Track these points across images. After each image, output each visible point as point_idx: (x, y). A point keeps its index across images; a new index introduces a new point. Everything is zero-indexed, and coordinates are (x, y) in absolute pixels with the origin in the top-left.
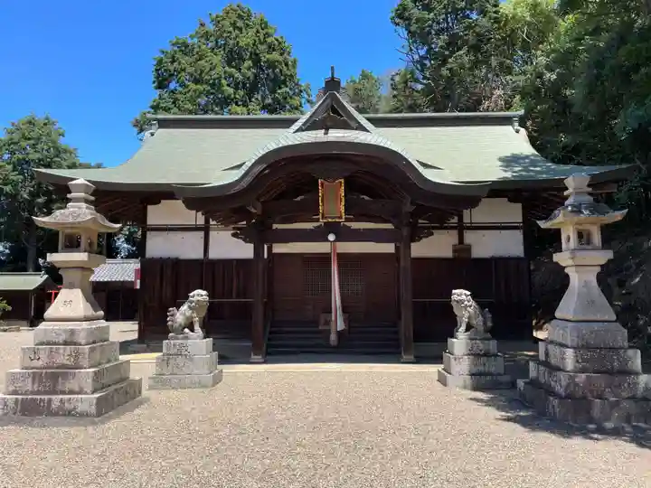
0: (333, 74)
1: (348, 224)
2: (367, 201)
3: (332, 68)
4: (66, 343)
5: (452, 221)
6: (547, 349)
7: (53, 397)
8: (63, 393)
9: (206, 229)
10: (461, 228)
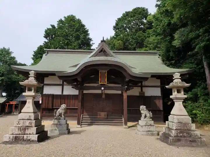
0: (103, 39)
1: (108, 85)
2: (114, 78)
3: (103, 37)
4: (28, 119)
5: (139, 84)
6: (168, 123)
7: (24, 135)
8: (27, 134)
9: (63, 85)
10: (142, 87)
